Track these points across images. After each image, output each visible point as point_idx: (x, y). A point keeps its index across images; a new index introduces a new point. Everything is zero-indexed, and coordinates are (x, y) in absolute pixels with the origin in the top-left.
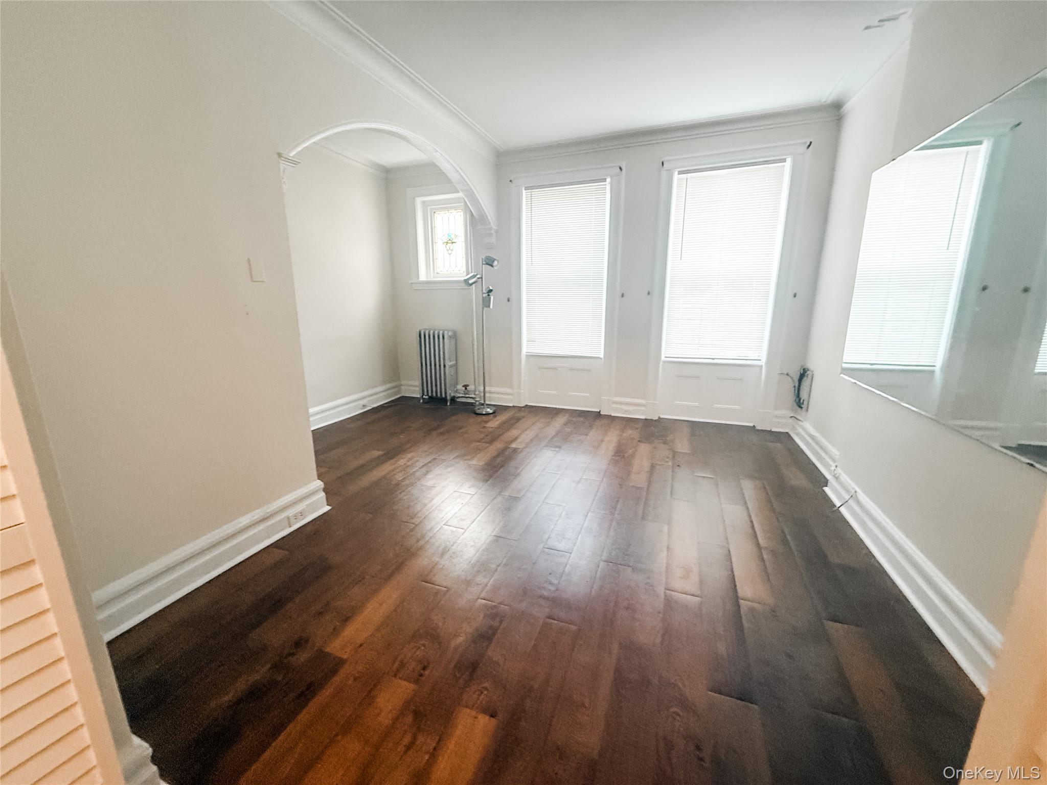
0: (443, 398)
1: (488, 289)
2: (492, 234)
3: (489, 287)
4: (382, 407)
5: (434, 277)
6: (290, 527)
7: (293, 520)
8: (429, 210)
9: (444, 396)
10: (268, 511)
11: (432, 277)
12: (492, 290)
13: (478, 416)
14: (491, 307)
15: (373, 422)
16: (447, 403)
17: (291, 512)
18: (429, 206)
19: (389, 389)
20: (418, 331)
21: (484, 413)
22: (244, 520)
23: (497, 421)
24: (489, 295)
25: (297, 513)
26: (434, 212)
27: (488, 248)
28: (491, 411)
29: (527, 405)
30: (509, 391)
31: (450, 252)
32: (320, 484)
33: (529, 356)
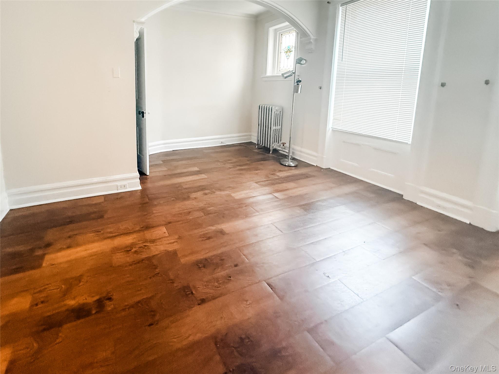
0: (268, 148)
1: (298, 80)
2: (311, 42)
3: (299, 79)
4: (233, 145)
5: (277, 74)
6: (118, 190)
7: (119, 188)
8: (278, 34)
9: (268, 147)
10: (107, 179)
11: (275, 74)
12: (301, 81)
13: (282, 166)
14: (299, 92)
15: (217, 152)
16: (270, 152)
17: (119, 184)
18: (278, 31)
19: (240, 136)
20: (259, 105)
21: (287, 165)
22: (95, 180)
23: (290, 172)
24: (298, 84)
25: (122, 185)
26: (282, 34)
27: (309, 53)
28: (293, 165)
29: (330, 168)
30: (315, 154)
31: (288, 57)
32: (138, 175)
33: (334, 131)
